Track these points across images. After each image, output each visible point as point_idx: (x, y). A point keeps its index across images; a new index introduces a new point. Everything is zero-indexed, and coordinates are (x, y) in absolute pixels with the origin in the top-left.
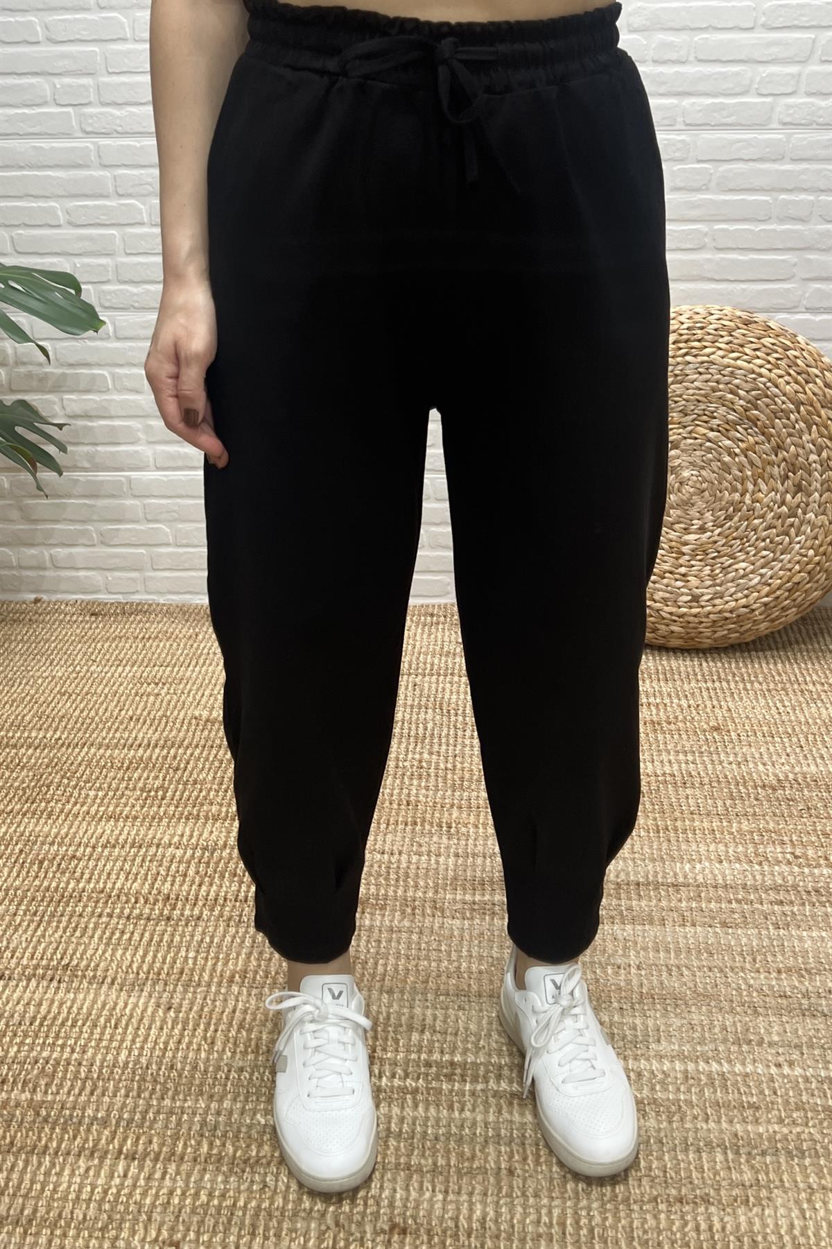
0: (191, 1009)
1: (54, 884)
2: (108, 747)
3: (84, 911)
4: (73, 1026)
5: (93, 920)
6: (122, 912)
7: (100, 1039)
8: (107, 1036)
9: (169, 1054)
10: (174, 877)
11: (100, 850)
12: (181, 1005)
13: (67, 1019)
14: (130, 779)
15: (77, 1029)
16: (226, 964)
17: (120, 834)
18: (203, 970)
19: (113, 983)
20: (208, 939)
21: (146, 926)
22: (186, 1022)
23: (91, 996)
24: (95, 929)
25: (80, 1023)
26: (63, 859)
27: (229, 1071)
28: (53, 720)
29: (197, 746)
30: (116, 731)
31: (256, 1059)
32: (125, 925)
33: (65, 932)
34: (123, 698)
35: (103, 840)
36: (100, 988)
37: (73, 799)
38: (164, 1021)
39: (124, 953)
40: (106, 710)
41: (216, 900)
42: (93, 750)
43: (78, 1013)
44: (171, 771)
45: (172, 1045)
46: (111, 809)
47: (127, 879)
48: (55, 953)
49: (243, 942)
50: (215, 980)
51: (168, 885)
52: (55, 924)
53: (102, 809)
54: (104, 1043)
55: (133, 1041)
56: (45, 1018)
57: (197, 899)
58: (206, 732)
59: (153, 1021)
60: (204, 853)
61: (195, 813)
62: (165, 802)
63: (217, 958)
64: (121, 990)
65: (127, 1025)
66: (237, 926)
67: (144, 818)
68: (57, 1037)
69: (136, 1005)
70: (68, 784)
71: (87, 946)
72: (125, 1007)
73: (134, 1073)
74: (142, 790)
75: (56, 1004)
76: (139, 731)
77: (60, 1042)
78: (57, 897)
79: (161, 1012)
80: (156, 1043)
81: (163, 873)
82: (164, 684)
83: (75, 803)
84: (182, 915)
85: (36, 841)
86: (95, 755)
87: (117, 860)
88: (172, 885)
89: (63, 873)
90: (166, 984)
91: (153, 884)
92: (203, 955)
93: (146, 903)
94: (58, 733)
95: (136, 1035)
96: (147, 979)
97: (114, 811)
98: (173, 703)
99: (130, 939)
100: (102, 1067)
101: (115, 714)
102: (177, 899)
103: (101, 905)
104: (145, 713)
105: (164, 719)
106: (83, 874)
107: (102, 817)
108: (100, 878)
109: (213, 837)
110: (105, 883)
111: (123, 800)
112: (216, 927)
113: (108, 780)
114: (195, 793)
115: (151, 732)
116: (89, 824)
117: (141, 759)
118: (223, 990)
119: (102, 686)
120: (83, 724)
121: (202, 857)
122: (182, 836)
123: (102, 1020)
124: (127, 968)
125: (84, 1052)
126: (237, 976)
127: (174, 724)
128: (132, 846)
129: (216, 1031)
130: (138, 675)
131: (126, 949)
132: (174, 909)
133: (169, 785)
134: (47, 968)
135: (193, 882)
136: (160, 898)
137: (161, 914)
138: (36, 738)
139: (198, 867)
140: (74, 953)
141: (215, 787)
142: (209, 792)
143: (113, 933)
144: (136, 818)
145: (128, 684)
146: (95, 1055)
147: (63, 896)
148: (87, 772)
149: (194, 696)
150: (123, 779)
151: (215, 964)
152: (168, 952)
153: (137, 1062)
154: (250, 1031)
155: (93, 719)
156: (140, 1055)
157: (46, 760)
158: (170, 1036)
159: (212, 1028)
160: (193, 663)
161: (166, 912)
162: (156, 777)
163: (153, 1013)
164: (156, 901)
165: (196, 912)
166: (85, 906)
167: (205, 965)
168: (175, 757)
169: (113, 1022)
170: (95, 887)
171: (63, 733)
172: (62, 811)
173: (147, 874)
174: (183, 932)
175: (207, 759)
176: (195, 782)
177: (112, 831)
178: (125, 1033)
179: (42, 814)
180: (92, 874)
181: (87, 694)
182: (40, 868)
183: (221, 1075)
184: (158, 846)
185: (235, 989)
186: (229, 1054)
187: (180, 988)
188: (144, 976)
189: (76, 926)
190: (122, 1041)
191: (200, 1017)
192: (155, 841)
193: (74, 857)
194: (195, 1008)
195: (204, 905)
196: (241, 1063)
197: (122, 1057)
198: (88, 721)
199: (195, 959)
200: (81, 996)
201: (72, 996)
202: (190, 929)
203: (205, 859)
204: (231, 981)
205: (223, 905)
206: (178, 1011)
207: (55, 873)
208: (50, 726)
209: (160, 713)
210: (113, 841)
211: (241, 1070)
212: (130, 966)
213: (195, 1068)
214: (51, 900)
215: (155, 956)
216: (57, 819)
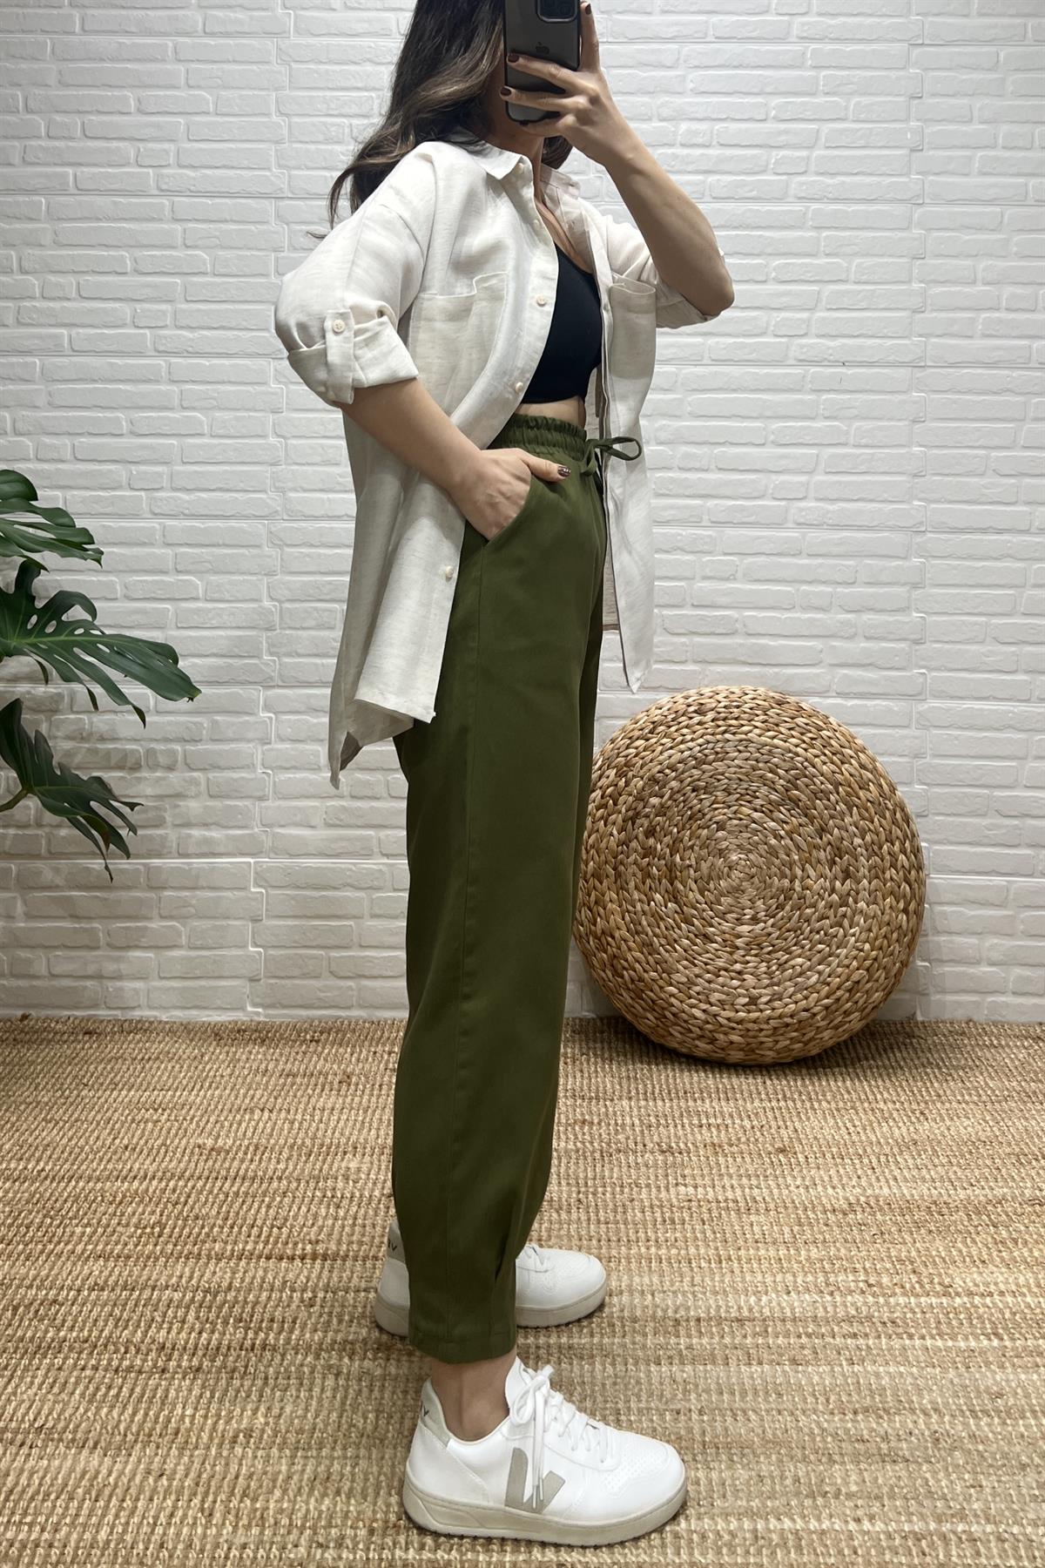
0: (186, 1476)
1: (29, 1334)
2: (99, 1180)
3: (64, 1363)
4: (44, 1500)
5: (75, 1373)
6: (109, 1364)
7: (77, 1515)
8: (85, 1512)
9: (159, 1530)
10: (171, 1323)
11: (86, 1293)
12: (174, 1472)
13: (38, 1492)
14: (123, 1214)
15: (50, 1504)
16: (228, 1422)
17: (110, 1275)
18: (202, 1430)
19: (95, 1447)
20: (208, 1394)
21: (137, 1379)
22: (179, 1493)
23: (69, 1463)
24: (77, 1383)
25: (53, 1497)
26: (41, 1304)
27: (229, 1549)
28: (36, 1149)
29: (199, 1178)
30: (109, 1161)
31: (262, 1533)
32: (112, 1380)
33: (40, 1388)
34: (117, 1126)
35: (91, 1281)
36: (80, 1453)
37: (56, 1239)
38: (154, 1491)
39: (110, 1412)
40: (98, 1138)
41: (218, 1349)
42: (81, 1184)
43: (52, 1485)
44: (169, 1205)
45: (163, 1519)
46: (100, 1247)
47: (116, 1326)
48: (27, 1413)
49: (248, 1396)
50: (216, 1441)
51: (163, 1333)
52: (29, 1379)
53: (90, 1247)
54: (81, 1520)
55: (117, 1516)
56: (11, 1492)
57: (196, 1348)
58: (210, 1163)
59: (141, 1490)
60: (205, 1297)
61: (196, 1251)
62: (161, 1239)
63: (219, 1416)
64: (105, 1455)
65: (110, 1497)
66: (242, 1378)
67: (138, 1258)
68: (25, 1514)
69: (122, 1473)
70: (51, 1224)
71: (66, 1404)
72: (109, 1475)
73: (116, 1554)
74: (137, 1227)
75: (26, 1474)
76: (135, 1161)
77: (28, 1519)
78: (32, 1348)
79: (151, 1480)
80: (144, 1517)
81: (159, 1319)
82: (164, 1110)
83: (59, 1242)
84: (179, 1366)
85: (11, 1285)
86: (83, 1189)
87: (106, 1305)
88: (168, 1333)
89: (41, 1320)
90: (158, 1447)
91: (147, 1331)
92: (202, 1412)
93: (137, 1352)
94: (42, 1164)
95: (121, 1508)
96: (136, 1441)
97: (103, 1250)
98: (173, 1131)
99: (118, 1395)
100: (77, 1548)
101: (108, 1143)
102: (173, 1349)
103: (84, 1356)
104: (142, 1142)
105: (163, 1148)
106: (64, 1321)
107: (89, 1257)
108: (84, 1325)
109: (216, 1278)
110: (90, 1331)
111: (114, 1238)
112: (218, 1380)
113: (98, 1215)
114: (197, 1229)
115: (148, 1162)
116: (74, 1264)
117: (136, 1191)
118: (225, 1453)
119: (93, 1113)
120: (70, 1153)
121: (203, 1301)
122: (181, 1277)
123: (80, 1491)
124: (113, 1429)
125: (56, 1531)
126: (241, 1435)
127: (175, 1154)
128: (124, 1288)
129: (215, 1502)
130: (135, 1100)
131: (112, 1407)
132: (170, 1360)
133: (167, 1220)
134: (16, 1432)
135: (192, 1329)
136: (154, 1347)
137: (155, 1366)
138: (15, 1169)
139: (198, 1312)
140: (50, 1413)
141: (220, 1222)
142: (212, 1228)
143: (98, 1389)
144: (128, 1257)
145: (124, 1110)
146: (69, 1534)
147: (39, 1347)
148: (74, 1209)
149: (197, 1123)
150: (115, 1214)
151: (216, 1423)
152: (162, 1410)
153: (121, 1540)
154: (254, 1500)
155: (82, 1149)
156: (125, 1531)
157: (26, 1195)
158: (161, 1509)
159: (211, 1498)
160: (198, 1087)
161: (160, 1363)
162: (153, 1212)
163: (142, 1482)
164: (149, 1351)
165: (195, 1362)
166: (66, 1359)
167: (204, 1423)
168: (174, 1190)
169: (94, 1494)
170: (78, 1337)
171: (47, 1163)
172: (42, 1252)
173: (140, 1321)
174: (180, 1386)
175: (211, 1192)
176: (197, 1218)
177: (101, 1272)
178: (107, 1507)
179: (19, 1255)
180: (75, 1321)
181: (76, 1121)
182: (14, 1315)
183: (221, 1553)
184: (153, 1290)
185: (238, 1450)
186: (230, 1528)
187: (174, 1452)
188: (133, 1438)
189: (55, 1382)
190: (104, 1516)
191: (197, 1484)
192: (150, 1283)
193: (55, 1301)
194: (192, 1475)
195: (204, 1355)
196: (243, 1540)
197: (103, 1535)
198: (77, 1150)
199: (193, 1416)
200: (57, 1463)
201: (46, 1462)
202: (188, 1382)
203: (206, 1304)
204: (234, 1440)
205: (226, 1356)
206: (171, 1479)
207: (30, 1320)
208: (33, 1155)
209: (159, 1142)
210: (100, 1282)
211: (244, 1546)
212: (117, 1426)
213: (189, 1546)
214: (26, 1352)
215: (146, 1414)
216: (37, 1259)
